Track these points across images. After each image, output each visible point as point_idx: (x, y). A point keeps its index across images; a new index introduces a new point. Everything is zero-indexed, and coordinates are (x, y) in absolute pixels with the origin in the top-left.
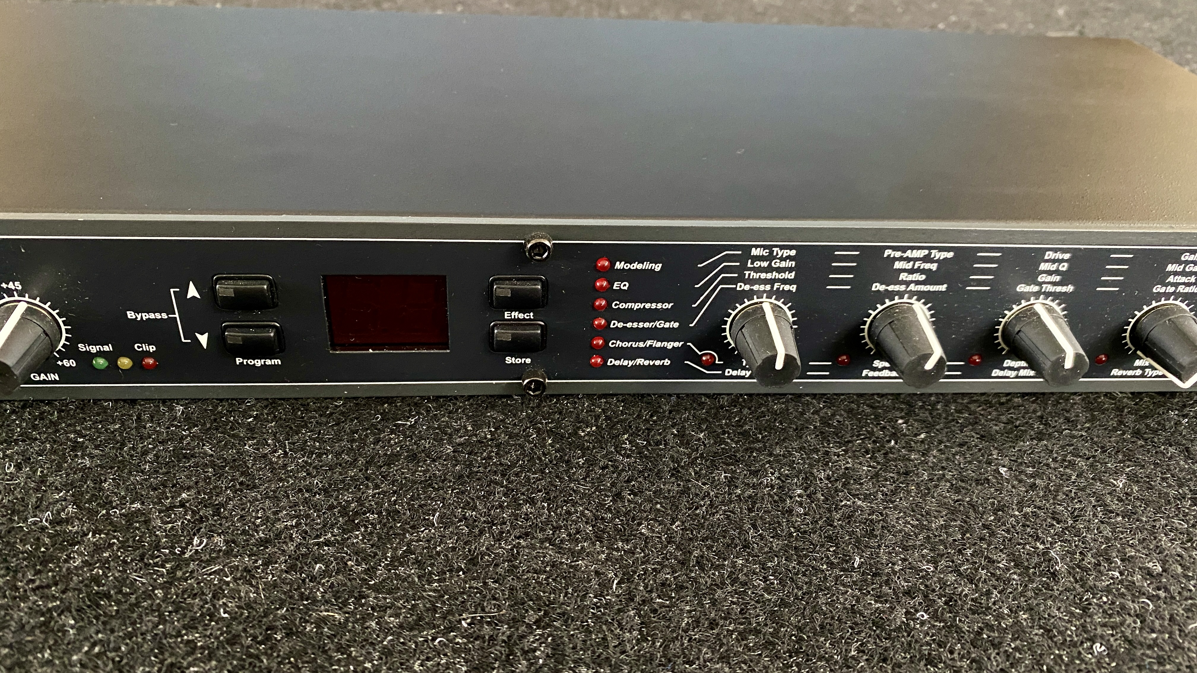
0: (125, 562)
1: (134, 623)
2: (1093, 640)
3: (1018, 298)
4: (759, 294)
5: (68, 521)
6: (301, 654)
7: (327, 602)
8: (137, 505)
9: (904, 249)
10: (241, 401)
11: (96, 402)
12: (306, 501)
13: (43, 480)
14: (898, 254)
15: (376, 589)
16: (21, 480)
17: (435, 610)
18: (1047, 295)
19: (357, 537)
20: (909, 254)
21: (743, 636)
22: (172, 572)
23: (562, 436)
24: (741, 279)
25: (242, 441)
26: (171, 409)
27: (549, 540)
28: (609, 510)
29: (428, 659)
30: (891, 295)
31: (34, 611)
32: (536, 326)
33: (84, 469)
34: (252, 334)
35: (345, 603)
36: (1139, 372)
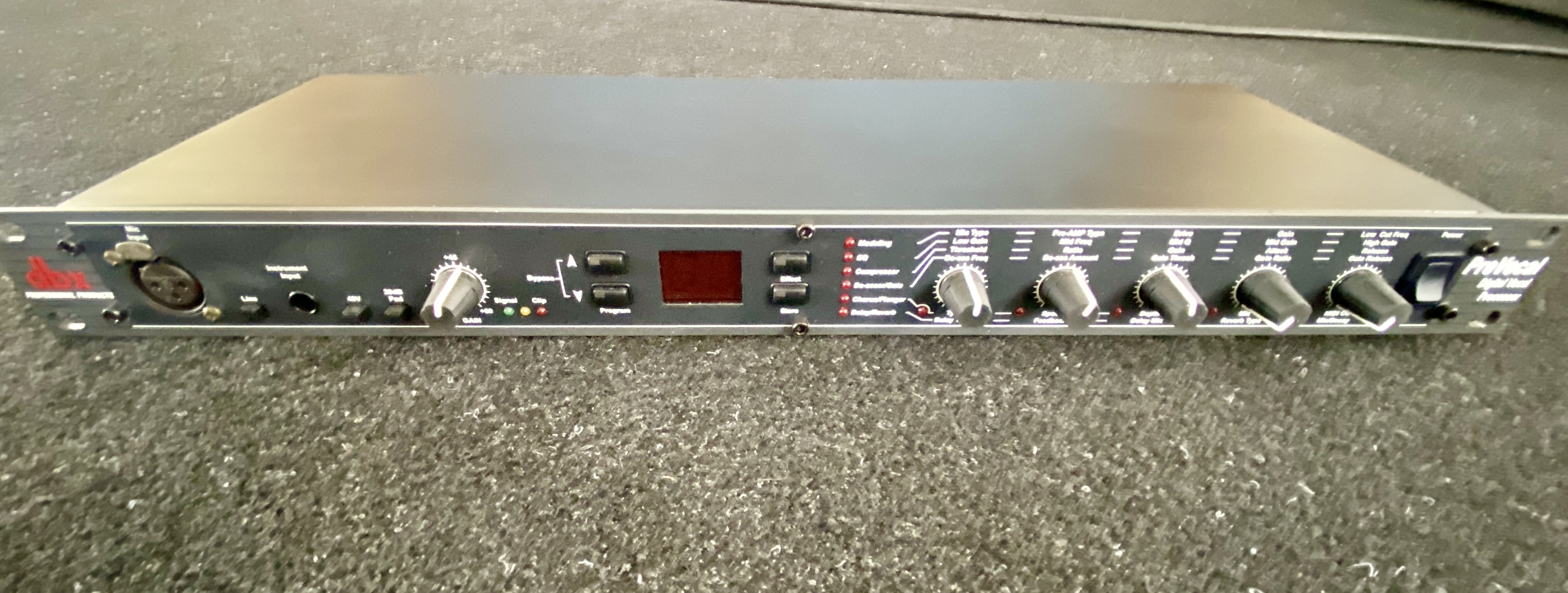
0: (529, 442)
1: (535, 482)
2: (1215, 509)
3: (1152, 265)
4: (961, 263)
5: (490, 415)
6: (647, 505)
7: (665, 469)
8: (535, 405)
9: (1067, 230)
10: (603, 338)
11: (506, 338)
12: (649, 404)
13: (472, 388)
14: (1063, 233)
15: (699, 461)
16: (458, 388)
17: (738, 475)
18: (1174, 263)
19: (684, 426)
20: (1071, 233)
21: (954, 499)
22: (560, 449)
23: (821, 363)
24: (948, 252)
25: (604, 364)
26: (556, 343)
27: (815, 431)
28: (855, 412)
29: (735, 508)
30: (1056, 264)
31: (469, 474)
32: (801, 287)
33: (499, 381)
34: (612, 291)
35: (678, 471)
36: (1242, 321)
